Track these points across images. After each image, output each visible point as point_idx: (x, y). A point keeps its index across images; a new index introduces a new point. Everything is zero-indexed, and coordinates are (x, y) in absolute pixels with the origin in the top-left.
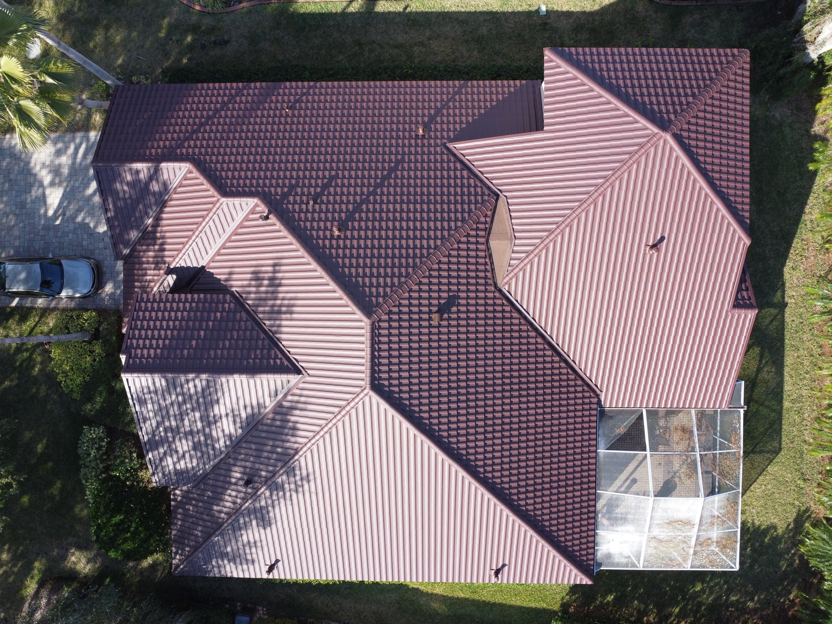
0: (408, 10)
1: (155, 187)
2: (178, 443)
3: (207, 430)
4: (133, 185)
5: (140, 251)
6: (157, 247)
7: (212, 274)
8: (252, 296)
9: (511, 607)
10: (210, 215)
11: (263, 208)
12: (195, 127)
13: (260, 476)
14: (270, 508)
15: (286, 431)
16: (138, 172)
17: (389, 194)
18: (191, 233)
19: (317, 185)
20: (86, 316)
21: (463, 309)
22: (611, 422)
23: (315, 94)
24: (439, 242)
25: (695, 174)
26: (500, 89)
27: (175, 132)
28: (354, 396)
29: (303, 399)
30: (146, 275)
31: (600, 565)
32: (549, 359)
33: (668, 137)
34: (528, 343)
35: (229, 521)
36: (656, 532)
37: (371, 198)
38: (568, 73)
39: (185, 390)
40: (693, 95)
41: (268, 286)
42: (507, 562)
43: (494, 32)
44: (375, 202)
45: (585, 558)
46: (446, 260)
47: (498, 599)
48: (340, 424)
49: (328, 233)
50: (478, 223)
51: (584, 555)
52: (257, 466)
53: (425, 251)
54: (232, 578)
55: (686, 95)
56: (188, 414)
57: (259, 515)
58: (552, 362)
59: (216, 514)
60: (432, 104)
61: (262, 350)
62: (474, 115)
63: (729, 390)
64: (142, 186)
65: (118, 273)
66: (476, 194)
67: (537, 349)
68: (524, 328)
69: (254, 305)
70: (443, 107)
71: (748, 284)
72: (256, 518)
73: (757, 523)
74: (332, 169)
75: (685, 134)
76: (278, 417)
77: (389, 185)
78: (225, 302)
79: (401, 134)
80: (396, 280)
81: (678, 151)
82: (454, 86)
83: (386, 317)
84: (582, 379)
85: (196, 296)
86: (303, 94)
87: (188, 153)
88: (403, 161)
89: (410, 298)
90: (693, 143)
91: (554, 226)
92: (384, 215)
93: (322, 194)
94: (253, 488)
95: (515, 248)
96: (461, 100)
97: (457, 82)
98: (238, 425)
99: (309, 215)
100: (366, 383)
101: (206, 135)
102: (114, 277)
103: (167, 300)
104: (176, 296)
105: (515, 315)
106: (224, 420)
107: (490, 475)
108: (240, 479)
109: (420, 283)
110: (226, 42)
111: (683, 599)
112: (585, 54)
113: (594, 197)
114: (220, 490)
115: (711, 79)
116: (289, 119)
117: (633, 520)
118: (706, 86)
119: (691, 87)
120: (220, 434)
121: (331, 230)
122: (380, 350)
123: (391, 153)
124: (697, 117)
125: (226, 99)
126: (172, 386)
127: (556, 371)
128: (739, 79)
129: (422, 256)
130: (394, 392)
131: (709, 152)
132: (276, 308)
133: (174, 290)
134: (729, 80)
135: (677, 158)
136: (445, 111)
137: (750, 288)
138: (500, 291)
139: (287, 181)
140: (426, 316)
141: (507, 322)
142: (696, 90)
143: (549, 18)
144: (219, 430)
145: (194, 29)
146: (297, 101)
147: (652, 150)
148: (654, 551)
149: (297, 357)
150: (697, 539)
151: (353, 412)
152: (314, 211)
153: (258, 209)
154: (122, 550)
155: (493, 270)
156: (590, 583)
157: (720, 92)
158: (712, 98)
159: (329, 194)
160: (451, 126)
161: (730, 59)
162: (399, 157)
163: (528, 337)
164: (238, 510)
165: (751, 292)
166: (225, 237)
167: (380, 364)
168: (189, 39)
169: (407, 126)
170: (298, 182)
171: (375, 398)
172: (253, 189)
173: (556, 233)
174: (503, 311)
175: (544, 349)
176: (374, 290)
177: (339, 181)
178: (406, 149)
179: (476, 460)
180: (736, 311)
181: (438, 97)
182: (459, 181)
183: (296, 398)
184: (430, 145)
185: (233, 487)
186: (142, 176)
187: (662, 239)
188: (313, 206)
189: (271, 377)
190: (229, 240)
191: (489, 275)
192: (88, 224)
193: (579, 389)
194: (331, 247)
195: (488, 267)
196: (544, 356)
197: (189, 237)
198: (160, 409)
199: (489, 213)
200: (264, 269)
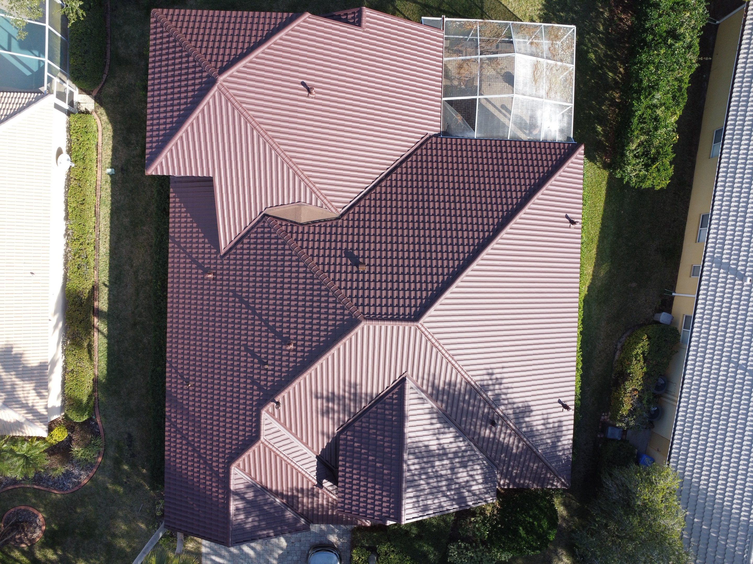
0: (107, 283)
1: (250, 495)
2: (461, 480)
3: (450, 456)
4: (248, 513)
5: (303, 509)
6: (300, 495)
7: (323, 449)
8: (341, 416)
9: (605, 210)
10: (275, 450)
11: (270, 407)
12: (201, 461)
13: (488, 413)
14: (515, 406)
15: (451, 391)
16: (237, 509)
17: (261, 303)
18: (289, 466)
19: (252, 362)
20: (356, 558)
21: (356, 245)
22: (453, 127)
23: (176, 362)
24: (301, 264)
25: (252, 57)
26: (177, 210)
27: (205, 478)
28: (423, 336)
29: (426, 376)
30: (322, 505)
31: (569, 138)
32: (399, 177)
33: (221, 79)
34: (386, 193)
35: (525, 439)
36: (543, 92)
37: (264, 318)
38: (166, 156)
39: (417, 473)
40: (188, 56)
41: (333, 403)
42: (564, 214)
43: (128, 212)
44: (267, 315)
45: (563, 151)
46: (315, 259)
47: (598, 221)
48: (446, 347)
49: (292, 354)
50: (286, 231)
51: (560, 151)
52: (480, 415)
53: (308, 276)
54: (574, 440)
55: (188, 62)
56: (437, 471)
57: (520, 415)
58: (401, 173)
59: (520, 450)
60: (188, 266)
61: (385, 409)
62: (198, 232)
63: (428, 30)
64: (249, 506)
65: (321, 530)
66: (263, 232)
67: (391, 186)
68: (373, 196)
69: (349, 416)
70: (191, 257)
71: (342, 13)
72: (523, 417)
73: (540, 7)
74: (239, 350)
75: (219, 65)
76: (440, 397)
77: (254, 303)
78: (346, 439)
79: (211, 292)
80: (331, 300)
81: (233, 71)
82: (173, 247)
83: (360, 308)
84: (416, 149)
85: (340, 463)
86: (176, 372)
87: (223, 467)
88: (234, 291)
89: (345, 288)
90: (226, 58)
91: (291, 171)
92: (278, 308)
93: (259, 358)
94: (498, 420)
95: (308, 202)
96: (185, 242)
97: (170, 245)
98: (446, 430)
99: (277, 369)
100: (413, 325)
101: (208, 452)
102: (323, 534)
103: (343, 487)
104: (340, 479)
105: (362, 203)
106: (442, 441)
107: (491, 227)
108: (491, 430)
109: (334, 280)
110: (130, 436)
111: (601, 68)
112: (151, 142)
113: (268, 139)
114: (500, 447)
115: (175, 41)
116: (197, 384)
117: (532, 110)
118: (180, 46)
119: (181, 57)
120: (454, 445)
121: (289, 351)
122: (387, 314)
123: (227, 301)
124: (206, 54)
125: (178, 436)
126: (413, 483)
127: (409, 171)
128: (175, 18)
129: (312, 278)
130: (421, 303)
131: (234, 45)
132: (352, 397)
133: (335, 481)
134: (176, 27)
135: (238, 72)
136: (194, 256)
137: (345, 12)
138: (342, 215)
139: (248, 386)
140: (361, 276)
141: (367, 210)
142: (184, 54)
143: (117, 166)
144: (450, 446)
145: (118, 462)
146: (182, 378)
147: (231, 91)
148: (559, 94)
149: (392, 382)
150: (549, 59)
151: (436, 336)
152: (273, 364)
153: (270, 410)
154: (549, 529)
155: (325, 220)
156: (583, 147)
157: (186, 34)
158: (190, 41)
159: (260, 352)
160: (207, 251)
161: (159, 24)
162: (231, 294)
163: (380, 193)
164: (516, 433)
165: (349, 12)
166: (293, 438)
167: (398, 314)
168: (126, 467)
169: (206, 287)
170: (250, 378)
171: (425, 318)
172: (254, 414)
173: (296, 169)
174: (359, 213)
175: (391, 180)
176: (338, 317)
177: (249, 344)
178: (225, 288)
179: (478, 238)
180: (364, 24)
181: (182, 261)
182: (252, 246)
183: (425, 382)
184: (222, 269)
185: (497, 436)
186: (241, 506)
187: (303, 84)
188: (269, 365)
189: (407, 402)
190: (295, 435)
191: (329, 224)
192: (279, 555)
193: (424, 152)
194: (303, 351)
195: (323, 224)
196: (396, 180)
197: (292, 467)
198: (431, 493)
199: (279, 222)
200: (319, 406)
